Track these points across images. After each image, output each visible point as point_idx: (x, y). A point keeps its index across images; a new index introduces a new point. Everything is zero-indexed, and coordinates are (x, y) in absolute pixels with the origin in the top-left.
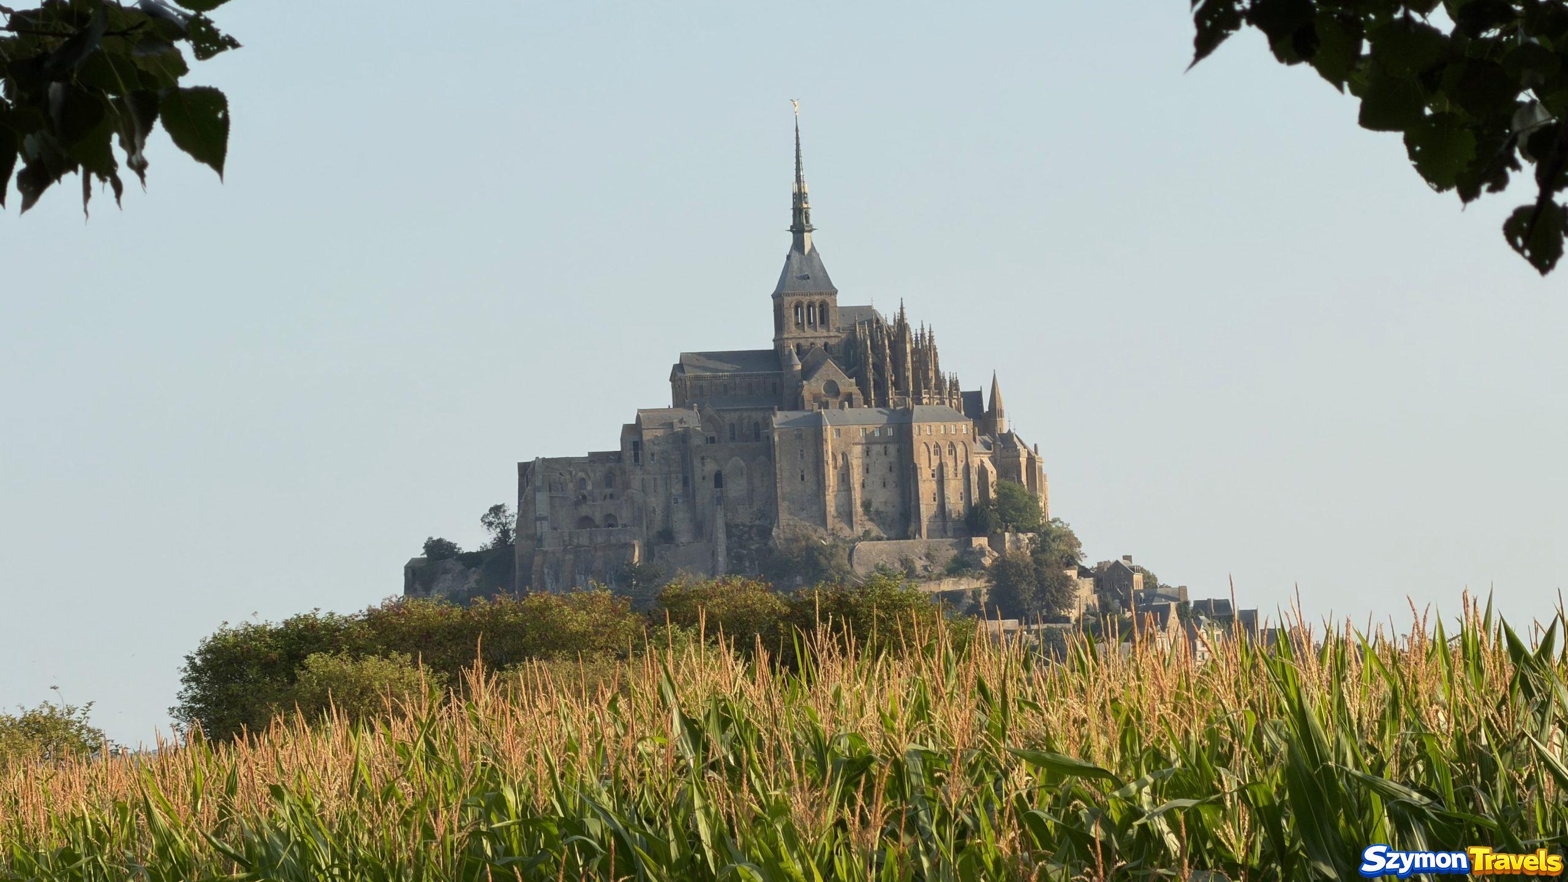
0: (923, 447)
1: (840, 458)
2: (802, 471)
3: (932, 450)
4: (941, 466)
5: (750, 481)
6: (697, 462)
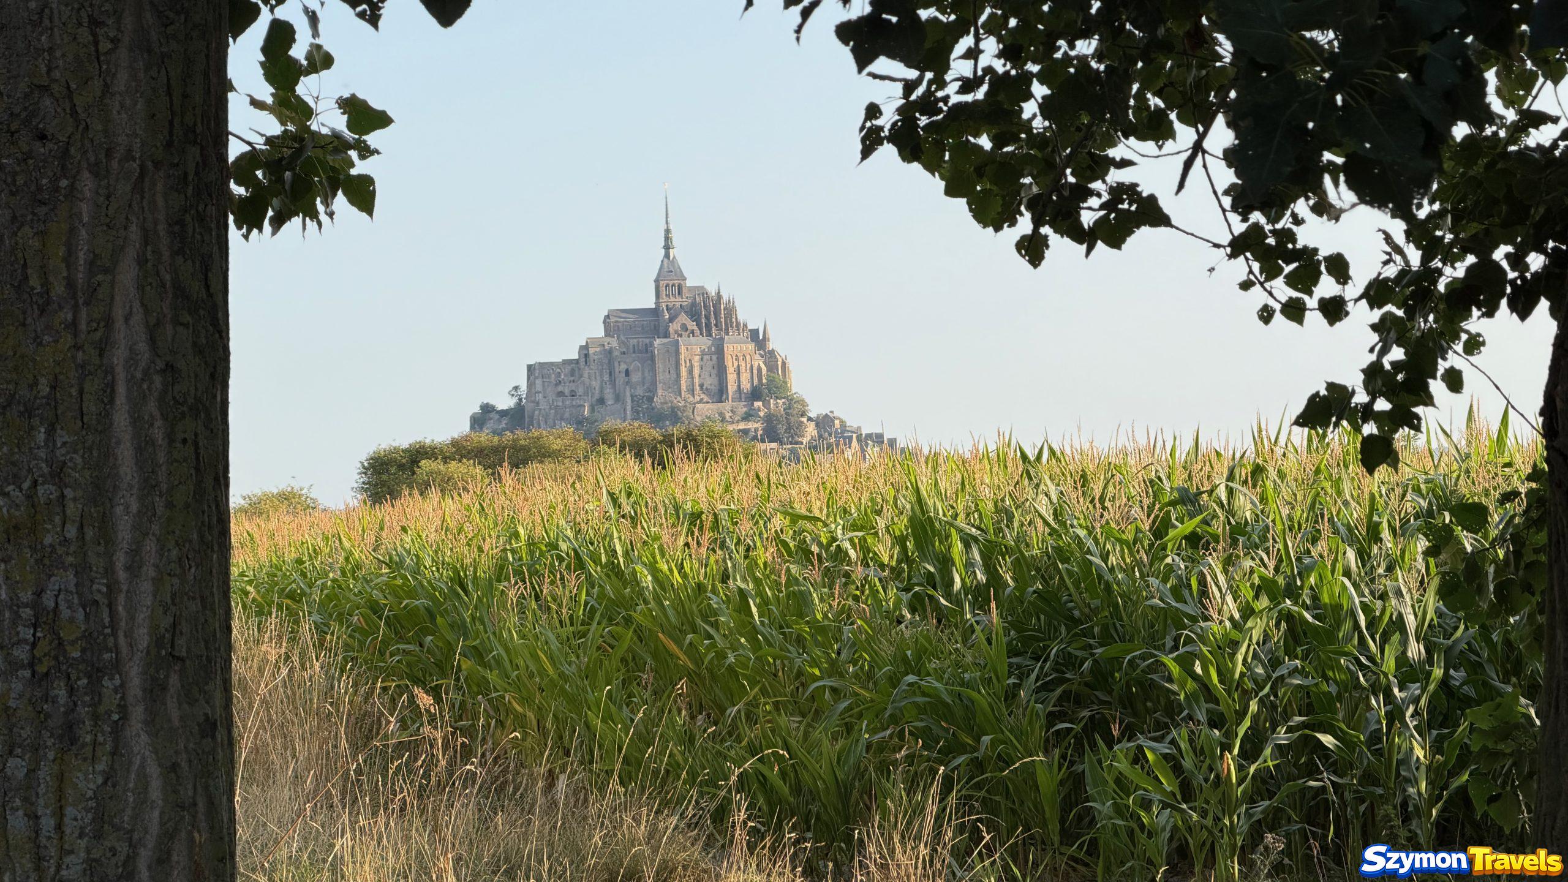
0: (730, 357)
1: (688, 362)
2: (669, 369)
3: (734, 358)
4: (739, 366)
5: (643, 374)
6: (616, 364)
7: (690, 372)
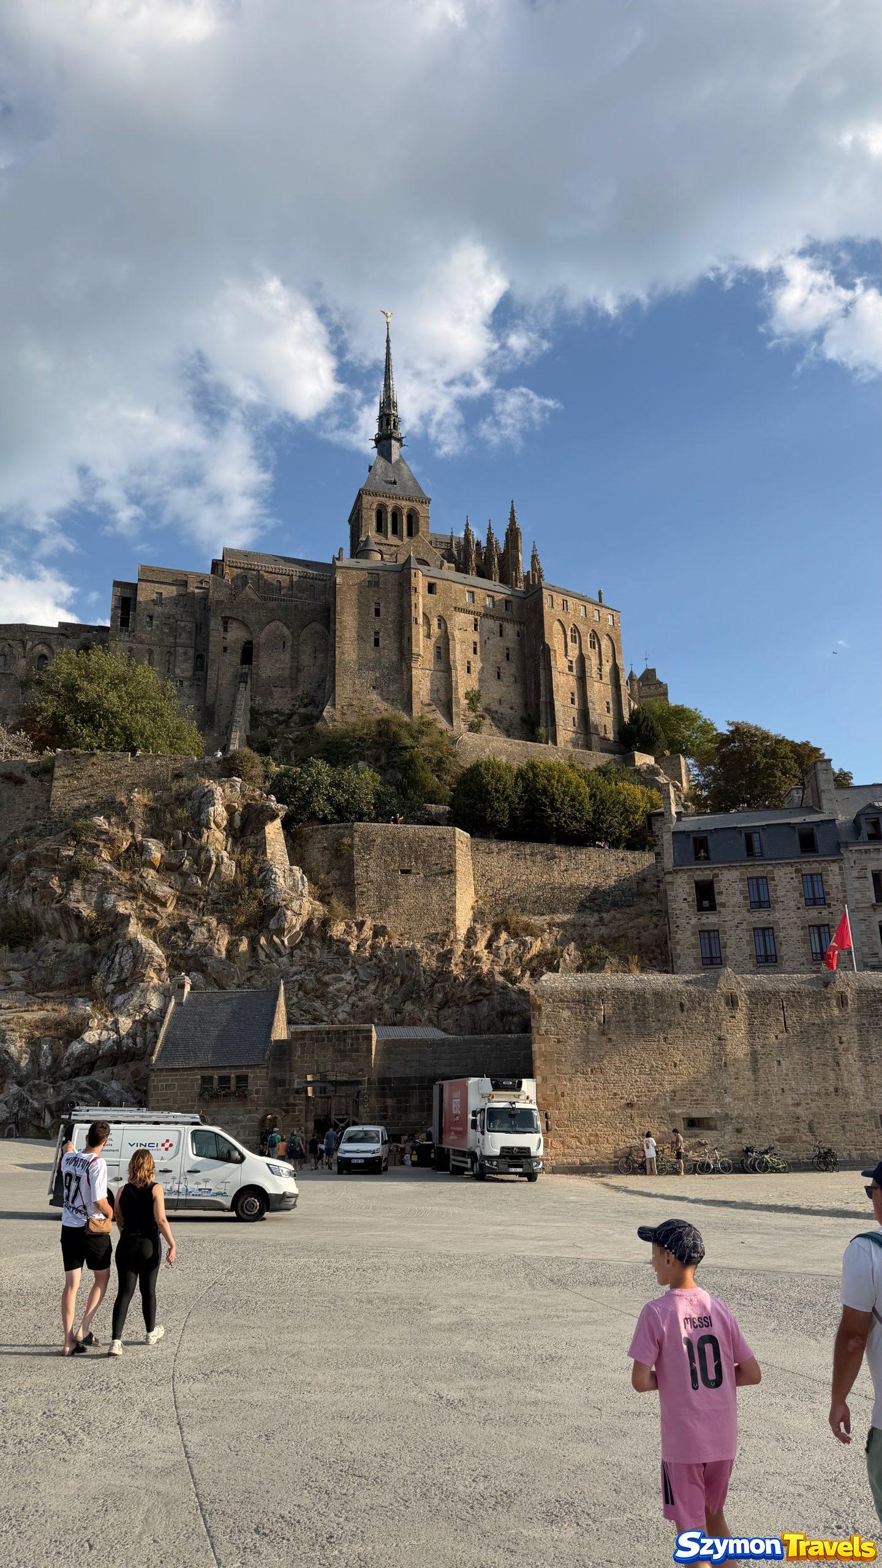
0: (557, 626)
1: (435, 622)
2: (377, 633)
3: (569, 633)
4: (582, 659)
5: (295, 657)
6: (215, 624)
7: (443, 652)
